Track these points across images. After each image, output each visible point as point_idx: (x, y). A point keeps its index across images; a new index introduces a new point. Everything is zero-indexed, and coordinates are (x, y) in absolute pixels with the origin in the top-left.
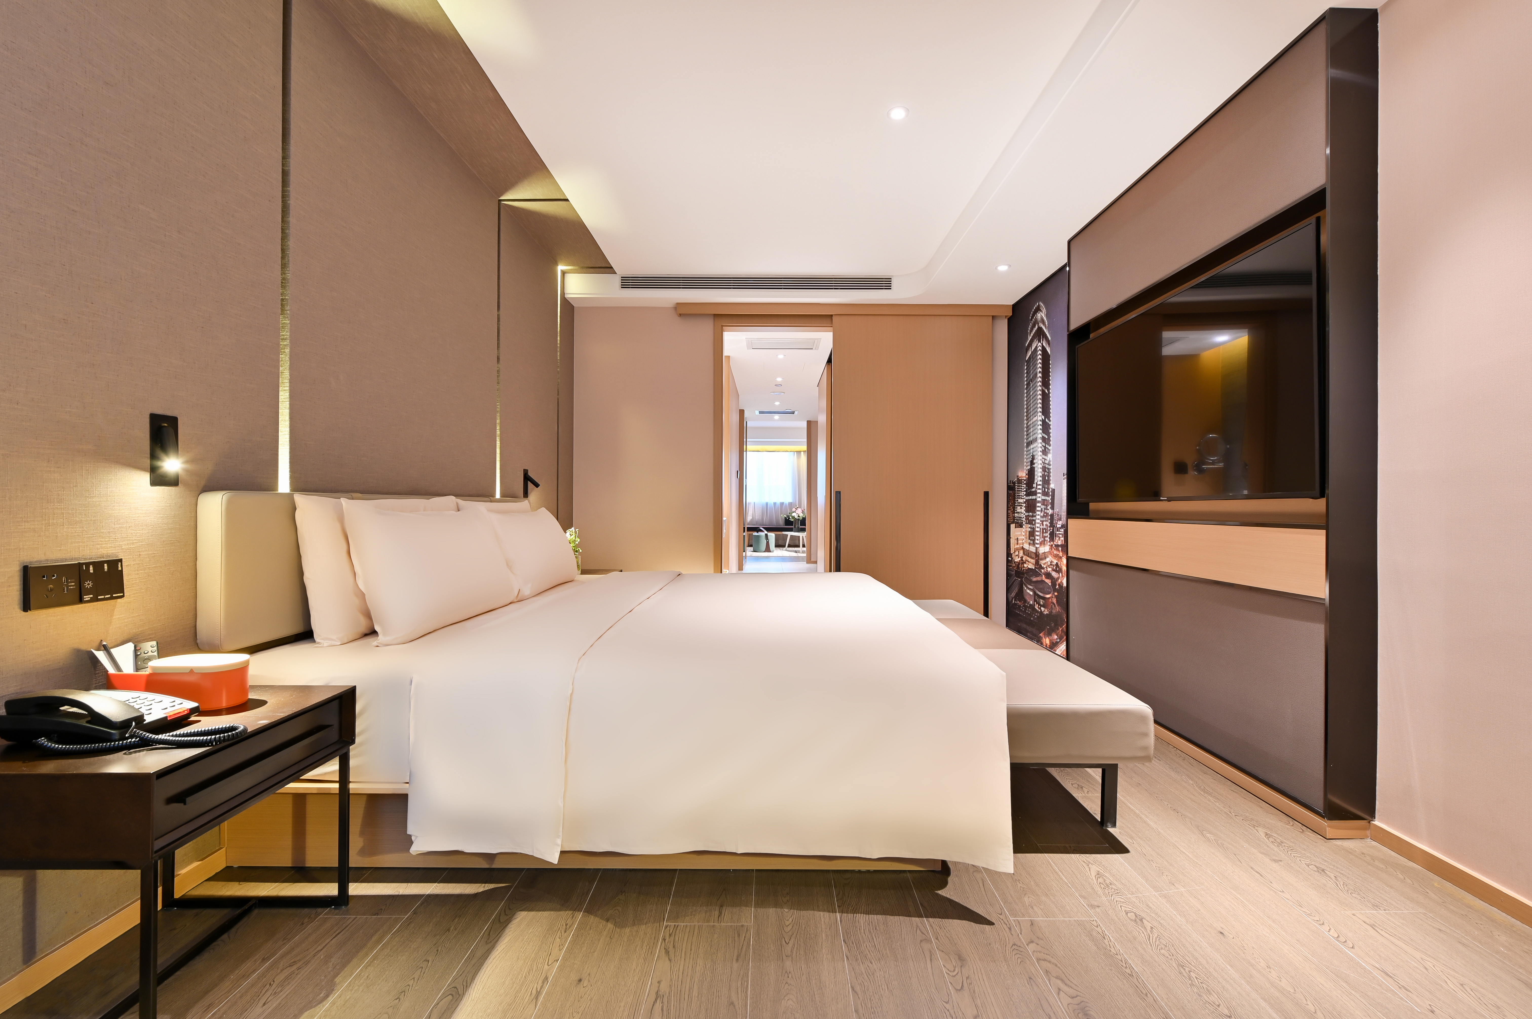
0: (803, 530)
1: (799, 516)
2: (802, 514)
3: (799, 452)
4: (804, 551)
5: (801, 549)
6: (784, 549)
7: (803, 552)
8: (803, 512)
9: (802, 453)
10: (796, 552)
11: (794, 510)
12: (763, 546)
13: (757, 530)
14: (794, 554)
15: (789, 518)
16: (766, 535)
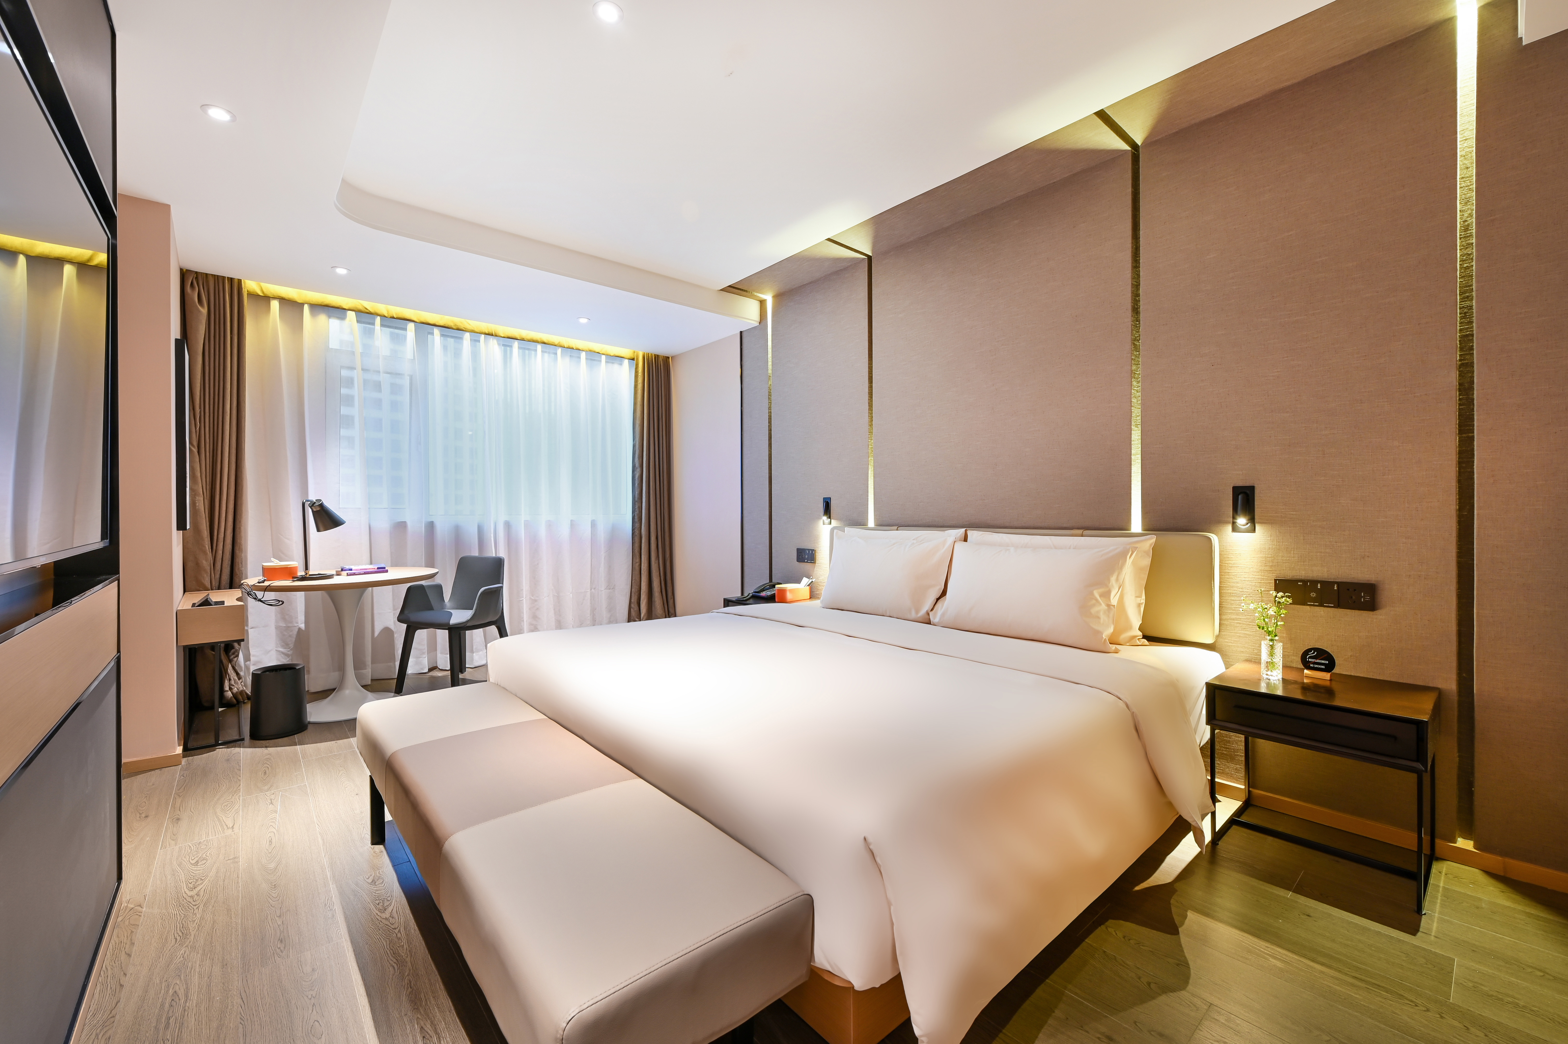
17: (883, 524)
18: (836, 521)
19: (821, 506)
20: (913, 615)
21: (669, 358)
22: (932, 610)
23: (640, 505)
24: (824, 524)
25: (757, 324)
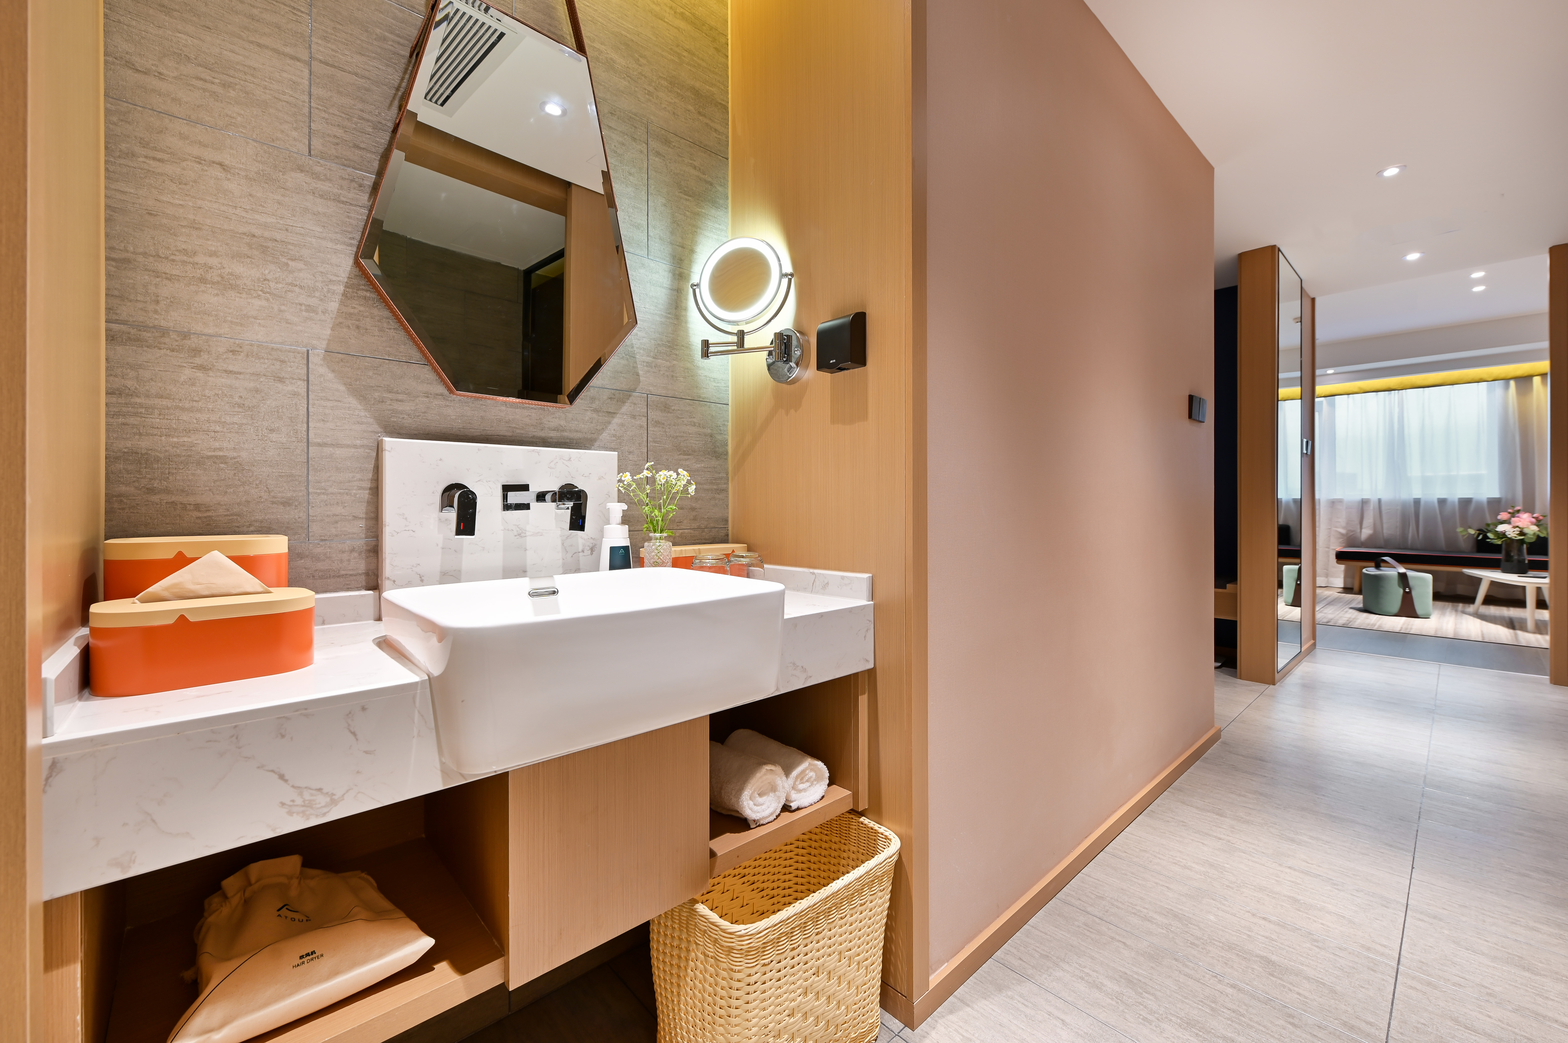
0: (1542, 566)
1: (1522, 533)
2: (1535, 528)
3: (1524, 381)
4: (1544, 623)
5: (1530, 613)
6: (1471, 608)
7: (1540, 628)
8: (1538, 523)
9: (1537, 380)
10: (1511, 624)
11: (1503, 516)
12: (1395, 595)
13: (1376, 560)
14: (1501, 633)
15: (1485, 537)
16: (1403, 578)
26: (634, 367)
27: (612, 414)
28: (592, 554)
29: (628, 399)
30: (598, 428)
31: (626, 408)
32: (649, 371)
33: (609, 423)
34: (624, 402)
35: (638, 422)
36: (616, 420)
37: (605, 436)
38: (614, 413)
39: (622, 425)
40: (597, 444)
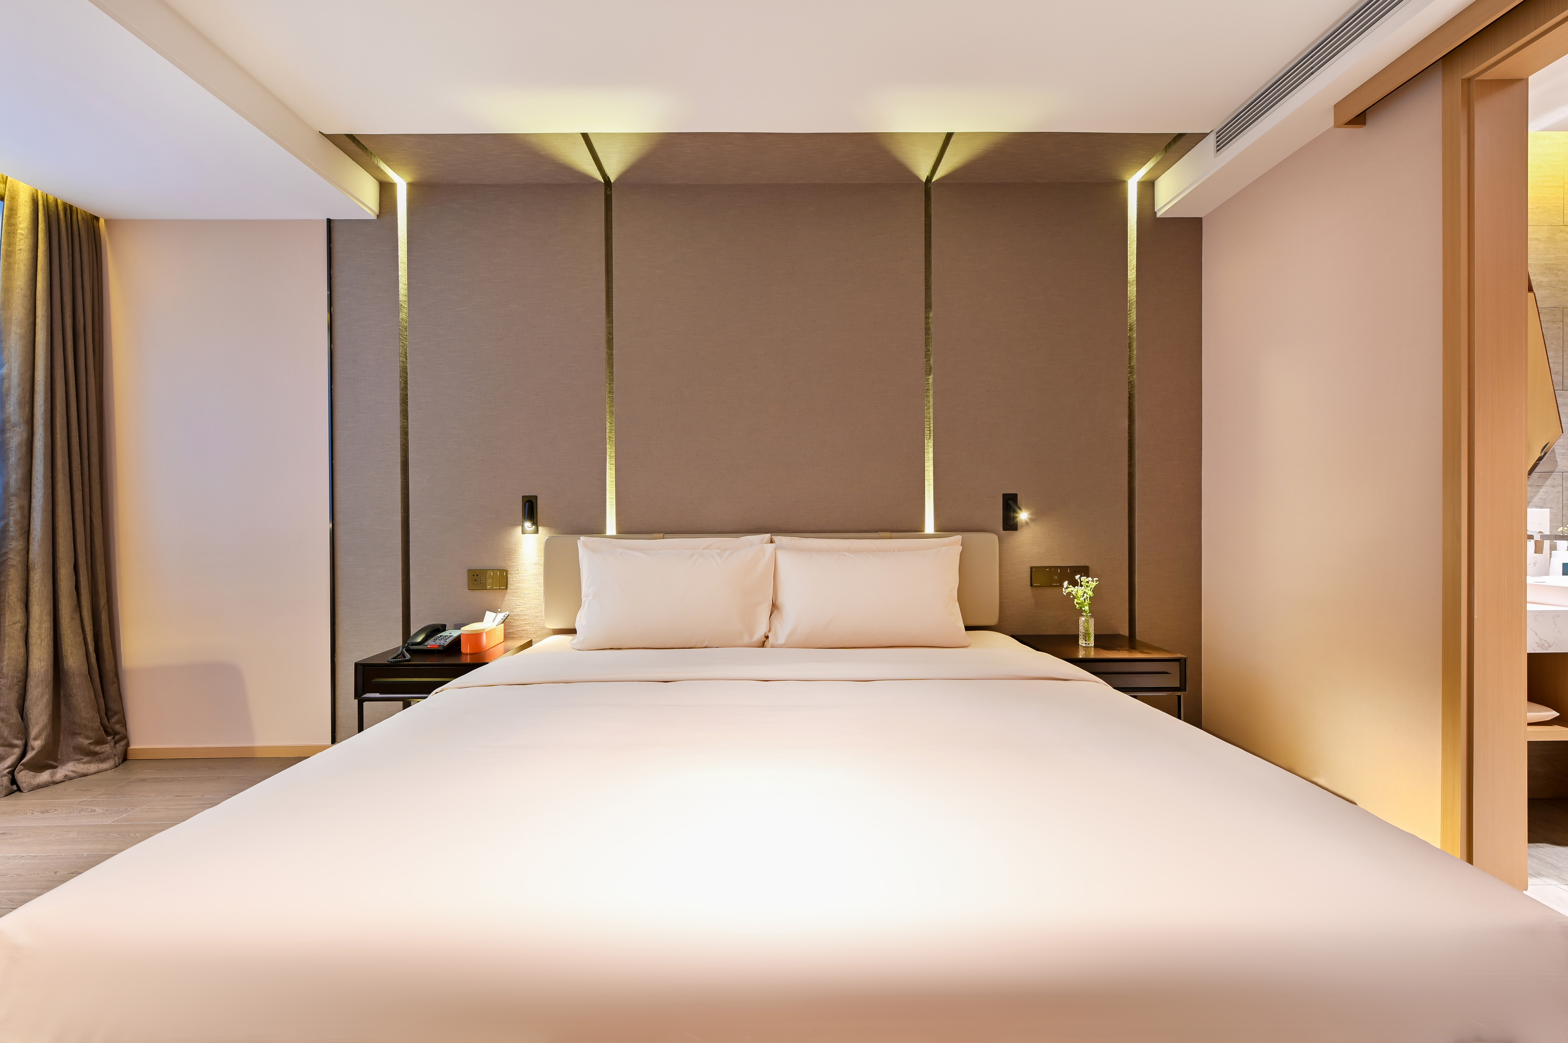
17: (626, 530)
18: (544, 528)
19: (518, 507)
20: (746, 640)
21: (97, 219)
22: (770, 631)
23: (26, 503)
24: (523, 533)
25: (373, 217)
26: (1554, 457)
27: (1540, 487)
28: (1535, 566)
29: (1550, 477)
30: (1532, 495)
31: (1549, 482)
32: (1563, 458)
33: (1538, 492)
34: (1547, 479)
35: (1556, 490)
36: (1543, 490)
37: (1536, 499)
38: (1541, 486)
39: (1546, 492)
40: (1531, 504)
